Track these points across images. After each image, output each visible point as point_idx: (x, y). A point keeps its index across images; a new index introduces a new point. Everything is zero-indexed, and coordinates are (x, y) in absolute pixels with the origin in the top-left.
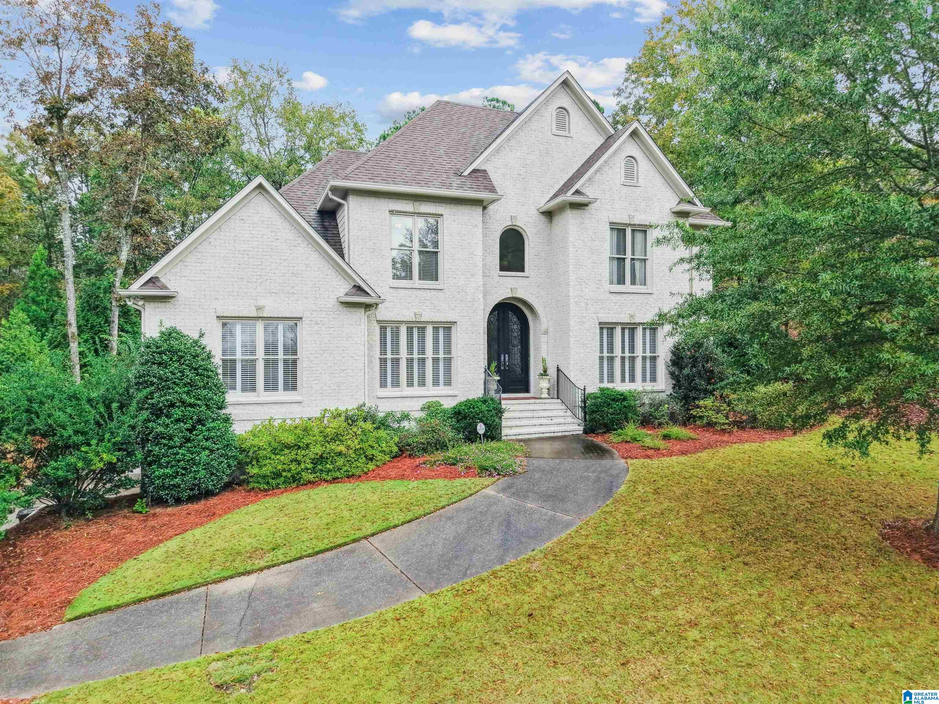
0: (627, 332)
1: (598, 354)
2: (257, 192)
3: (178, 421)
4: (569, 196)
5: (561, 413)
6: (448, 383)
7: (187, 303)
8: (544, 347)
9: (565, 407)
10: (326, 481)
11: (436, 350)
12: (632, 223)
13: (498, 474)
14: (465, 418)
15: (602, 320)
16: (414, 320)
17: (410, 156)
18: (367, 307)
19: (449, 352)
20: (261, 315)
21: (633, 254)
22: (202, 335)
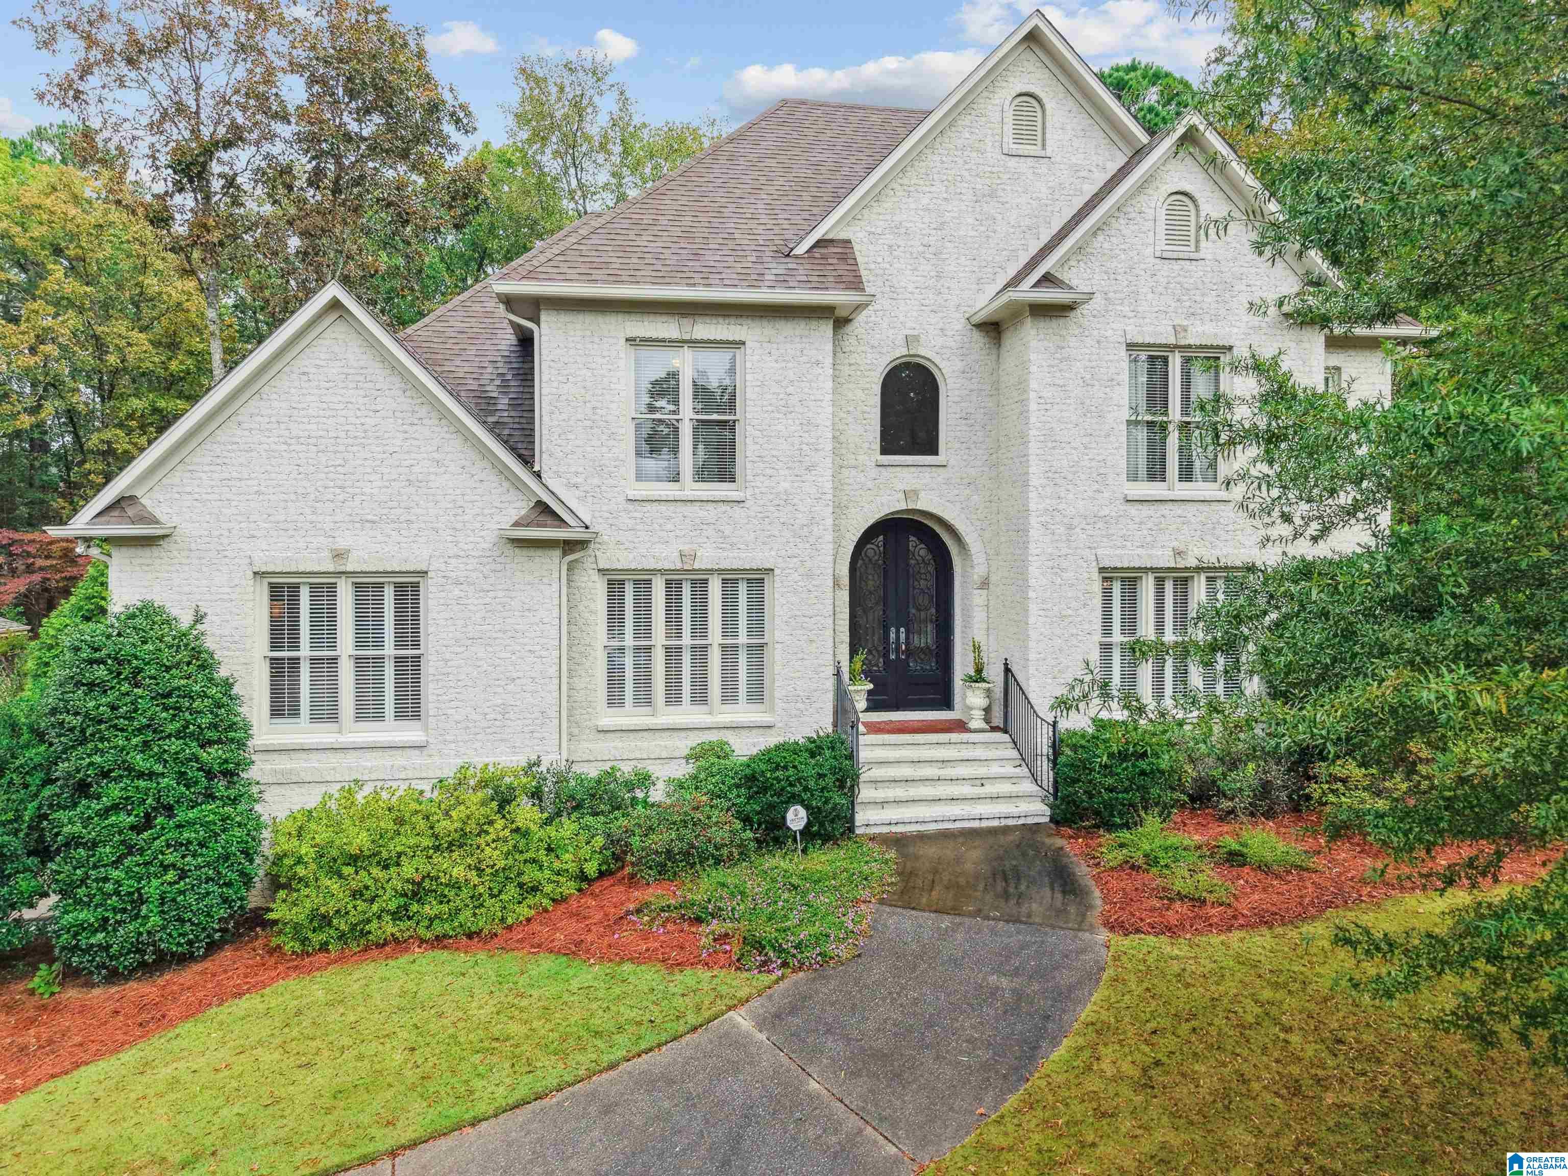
0: (1169, 586)
1: (1098, 637)
2: (334, 316)
3: (115, 808)
4: (1026, 292)
5: (1009, 770)
6: (757, 694)
7: (193, 547)
8: (979, 617)
9: (1015, 754)
10: (422, 941)
11: (729, 628)
12: (1183, 342)
13: (785, 964)
14: (764, 790)
15: (1107, 563)
16: (679, 566)
17: (687, 220)
18: (569, 546)
19: (761, 633)
20: (342, 569)
21: (1185, 411)
22: (199, 618)
